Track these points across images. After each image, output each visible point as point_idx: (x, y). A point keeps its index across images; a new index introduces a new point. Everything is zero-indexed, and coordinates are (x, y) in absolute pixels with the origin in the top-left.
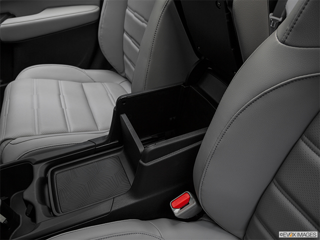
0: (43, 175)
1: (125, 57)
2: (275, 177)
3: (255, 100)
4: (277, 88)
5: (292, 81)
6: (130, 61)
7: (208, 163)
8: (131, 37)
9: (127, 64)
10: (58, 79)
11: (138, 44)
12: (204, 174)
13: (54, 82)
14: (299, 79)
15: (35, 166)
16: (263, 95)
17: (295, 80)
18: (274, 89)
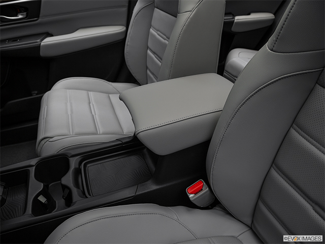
0: (77, 166)
1: (148, 71)
2: (274, 163)
3: (253, 95)
4: (268, 85)
5: (280, 79)
6: (153, 74)
7: (217, 149)
8: (154, 53)
9: (150, 77)
10: (88, 90)
11: (160, 58)
12: (214, 159)
13: (84, 92)
14: (285, 78)
15: (71, 159)
16: (258, 91)
17: (282, 78)
18: (266, 86)
